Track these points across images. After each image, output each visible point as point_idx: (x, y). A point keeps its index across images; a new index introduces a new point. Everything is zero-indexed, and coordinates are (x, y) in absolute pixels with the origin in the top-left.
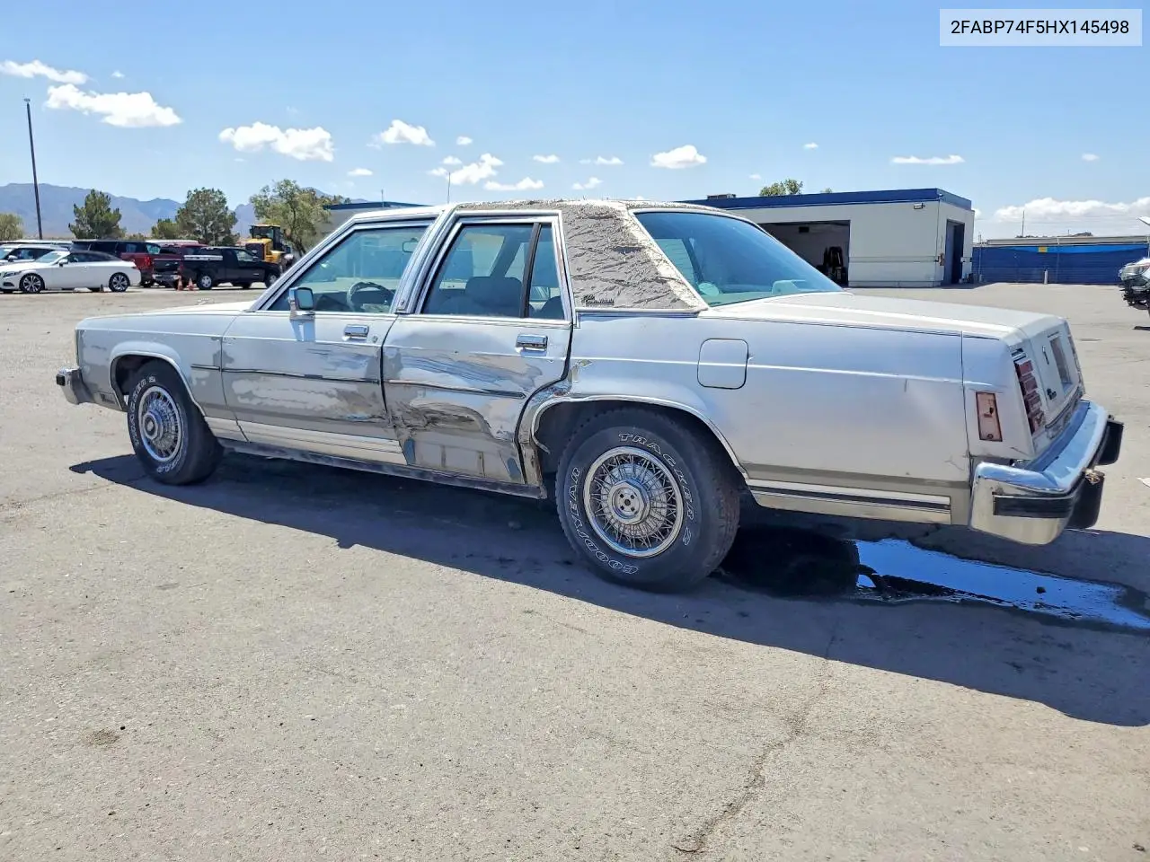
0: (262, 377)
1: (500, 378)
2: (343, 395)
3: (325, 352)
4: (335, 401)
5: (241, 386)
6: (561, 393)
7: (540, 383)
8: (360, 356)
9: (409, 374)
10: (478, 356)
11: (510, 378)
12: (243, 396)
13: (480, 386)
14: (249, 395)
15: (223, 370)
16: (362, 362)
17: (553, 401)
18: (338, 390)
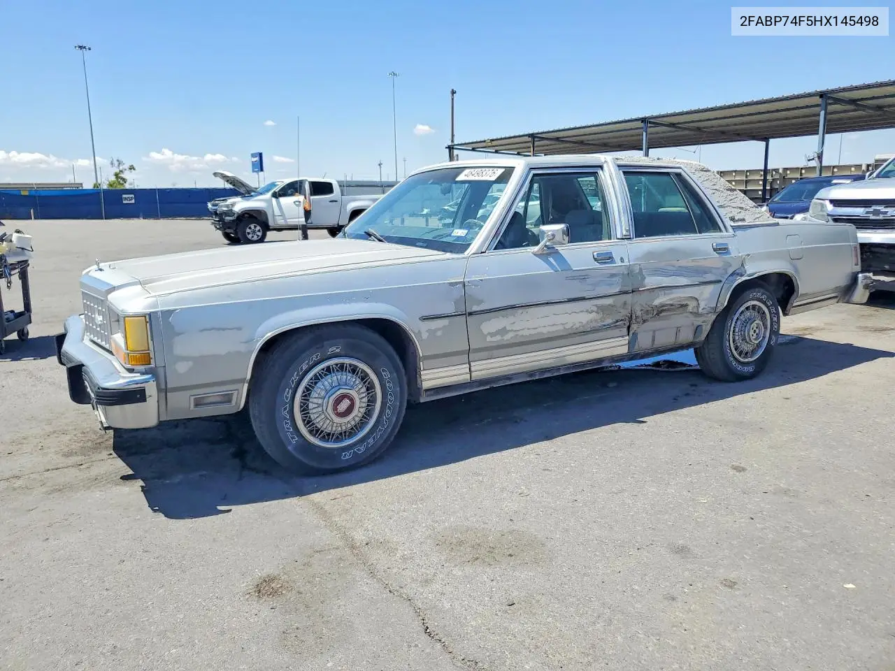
0: (520, 311)
1: (706, 273)
2: (601, 309)
3: (582, 277)
4: (593, 315)
5: (491, 326)
6: (742, 275)
7: (730, 271)
8: (613, 275)
9: (651, 281)
10: (693, 261)
11: (711, 272)
12: (492, 335)
13: (696, 280)
14: (503, 331)
15: (470, 314)
16: (616, 279)
17: (740, 281)
18: (596, 305)
